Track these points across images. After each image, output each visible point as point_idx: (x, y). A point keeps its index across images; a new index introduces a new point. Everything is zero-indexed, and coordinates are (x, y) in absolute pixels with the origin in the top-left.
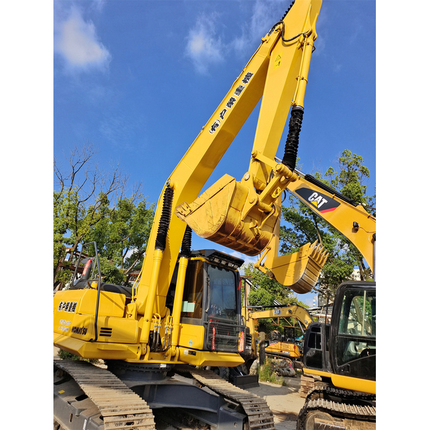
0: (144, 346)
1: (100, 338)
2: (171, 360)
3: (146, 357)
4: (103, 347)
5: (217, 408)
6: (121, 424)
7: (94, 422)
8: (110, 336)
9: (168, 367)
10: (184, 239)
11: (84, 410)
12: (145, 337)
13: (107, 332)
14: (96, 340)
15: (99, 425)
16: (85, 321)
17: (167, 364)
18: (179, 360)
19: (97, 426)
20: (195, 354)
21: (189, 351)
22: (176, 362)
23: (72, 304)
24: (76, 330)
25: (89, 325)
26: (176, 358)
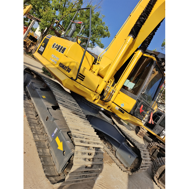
0: (98, 95)
1: (78, 80)
2: (107, 108)
3: (97, 101)
4: (78, 86)
5: (121, 142)
6: (85, 153)
7: (63, 134)
8: (83, 80)
9: (104, 110)
10: (147, 38)
11: (57, 119)
12: (100, 90)
13: (81, 77)
14: (75, 80)
15: (66, 140)
16: (71, 63)
17: (104, 109)
18: (110, 110)
19: (65, 140)
20: (123, 113)
21: (119, 109)
22: (108, 110)
23: (62, 47)
24: (62, 66)
25: (73, 66)
26: (110, 108)
